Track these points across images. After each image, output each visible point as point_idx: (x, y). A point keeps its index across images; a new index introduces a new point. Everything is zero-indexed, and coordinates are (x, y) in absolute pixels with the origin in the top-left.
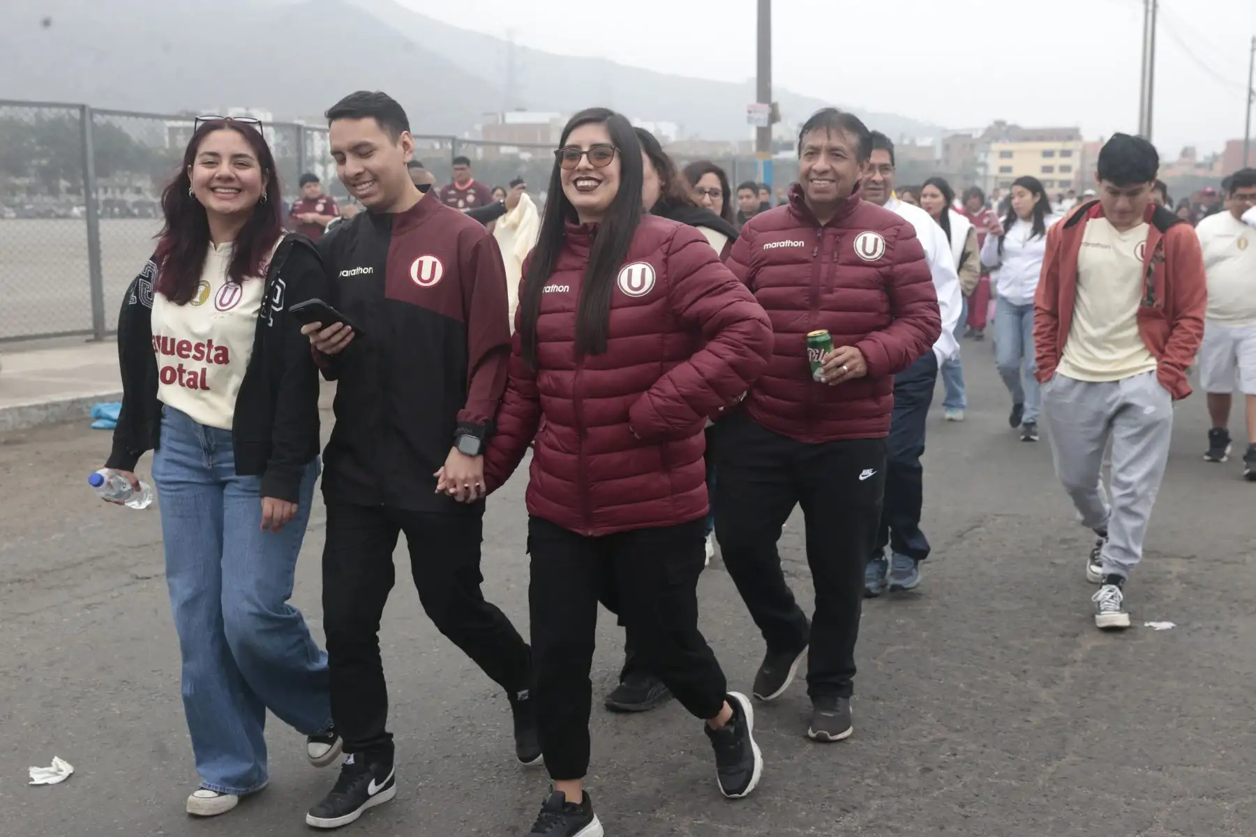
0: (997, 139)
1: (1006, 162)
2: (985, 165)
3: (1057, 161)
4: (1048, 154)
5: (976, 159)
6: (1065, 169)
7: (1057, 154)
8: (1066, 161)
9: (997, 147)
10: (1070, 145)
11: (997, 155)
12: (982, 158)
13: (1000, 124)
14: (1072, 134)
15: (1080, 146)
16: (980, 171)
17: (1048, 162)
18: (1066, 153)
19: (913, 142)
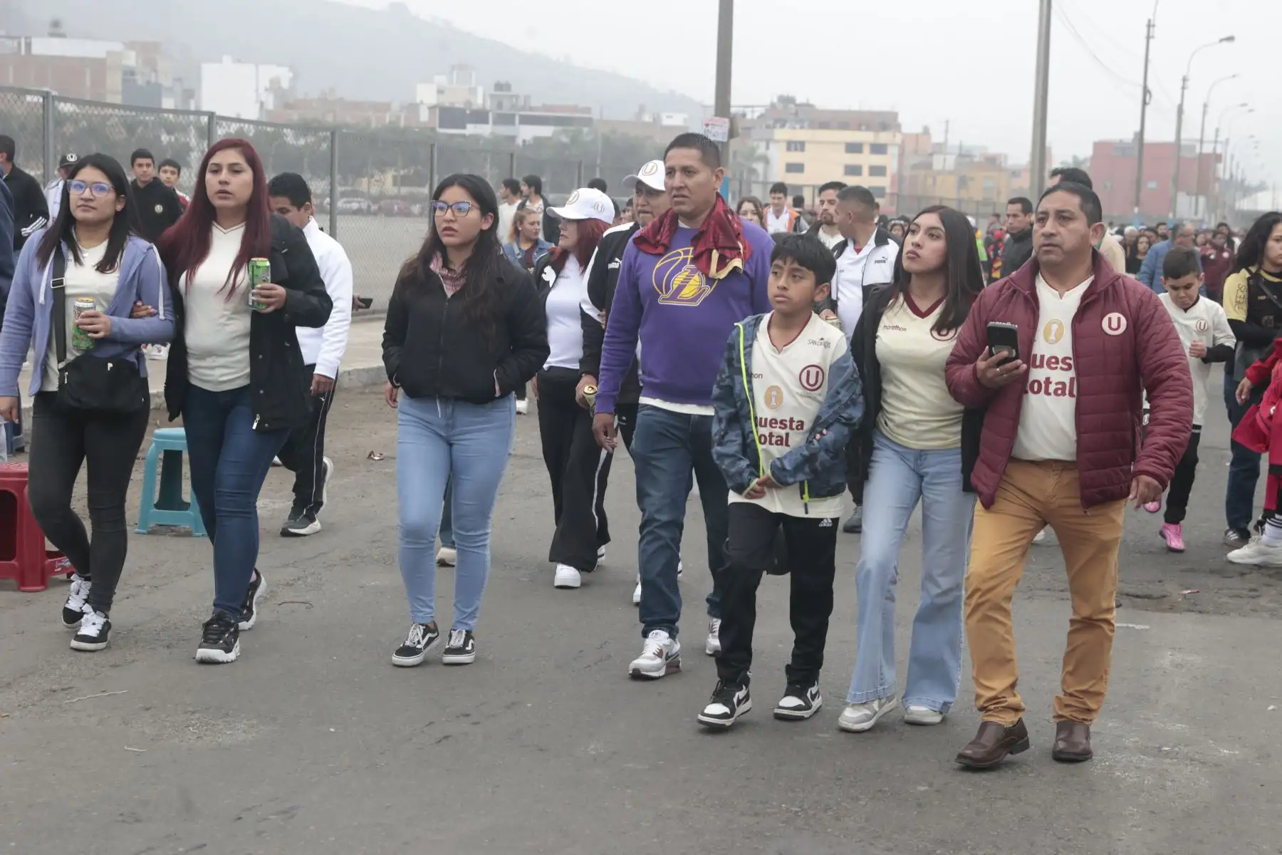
0: (783, 123)
1: (795, 157)
2: (766, 160)
3: (866, 159)
4: (854, 148)
5: (753, 150)
6: (877, 171)
7: (866, 149)
8: (877, 160)
9: (782, 134)
10: (884, 137)
11: (784, 146)
12: (761, 150)
13: (787, 100)
14: (886, 122)
15: (898, 139)
16: (759, 167)
17: (853, 159)
18: (878, 149)
19: (656, 119)
